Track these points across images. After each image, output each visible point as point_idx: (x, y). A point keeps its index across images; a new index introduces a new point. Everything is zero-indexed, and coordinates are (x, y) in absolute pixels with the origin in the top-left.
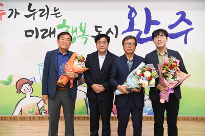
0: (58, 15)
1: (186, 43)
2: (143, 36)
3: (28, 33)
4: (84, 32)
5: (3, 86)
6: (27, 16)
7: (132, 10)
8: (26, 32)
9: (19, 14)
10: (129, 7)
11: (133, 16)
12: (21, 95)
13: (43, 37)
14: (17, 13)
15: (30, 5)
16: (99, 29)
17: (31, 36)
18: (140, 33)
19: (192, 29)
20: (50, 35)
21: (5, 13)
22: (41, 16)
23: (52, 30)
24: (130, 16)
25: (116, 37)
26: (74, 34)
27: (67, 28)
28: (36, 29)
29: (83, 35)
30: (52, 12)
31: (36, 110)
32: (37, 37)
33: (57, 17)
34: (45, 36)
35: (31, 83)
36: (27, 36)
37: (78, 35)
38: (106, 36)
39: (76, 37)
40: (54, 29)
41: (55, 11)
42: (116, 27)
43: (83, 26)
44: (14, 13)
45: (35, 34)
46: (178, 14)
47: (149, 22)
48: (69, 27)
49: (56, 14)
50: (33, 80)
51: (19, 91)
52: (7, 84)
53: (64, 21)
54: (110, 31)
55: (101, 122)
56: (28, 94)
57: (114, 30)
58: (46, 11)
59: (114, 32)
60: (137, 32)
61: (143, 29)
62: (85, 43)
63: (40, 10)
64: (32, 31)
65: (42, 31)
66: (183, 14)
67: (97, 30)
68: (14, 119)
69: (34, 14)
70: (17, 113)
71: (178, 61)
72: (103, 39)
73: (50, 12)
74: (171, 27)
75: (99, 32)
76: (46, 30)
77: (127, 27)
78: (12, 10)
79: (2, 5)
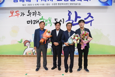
1: (91, 25)
2: (74, 23)
3: (28, 22)
4: (50, 21)
5: (19, 43)
6: (28, 15)
7: (70, 12)
8: (27, 21)
10: (68, 11)
11: (70, 15)
12: (26, 47)
13: (34, 24)
14: (24, 14)
15: (29, 11)
16: (56, 20)
18: (73, 21)
19: (93, 20)
20: (37, 23)
21: (19, 15)
22: (33, 15)
23: (37, 21)
24: (69, 15)
25: (63, 23)
26: (46, 22)
28: (31, 20)
29: (50, 22)
30: (37, 13)
31: (32, 53)
32: (32, 24)
35: (29, 42)
36: (28, 23)
37: (48, 23)
38: (59, 23)
41: (39, 13)
42: (63, 19)
43: (50, 19)
44: (23, 14)
45: (31, 22)
46: (88, 14)
47: (77, 17)
48: (44, 19)
49: (39, 14)
50: (30, 41)
51: (25, 45)
52: (20, 42)
53: (42, 17)
54: (61, 21)
55: (57, 58)
56: (29, 47)
57: (62, 20)
58: (35, 13)
59: (63, 21)
60: (72, 21)
61: (74, 20)
62: (51, 26)
63: (33, 13)
64: (30, 21)
65: (33, 21)
66: (90, 14)
67: (55, 21)
68: (24, 56)
69: (30, 14)
70: (24, 54)
71: (88, 33)
72: (58, 24)
73: (37, 14)
74: (85, 19)
75: (56, 21)
76: (35, 21)
77: (67, 19)
78: (22, 13)
79: (18, 11)
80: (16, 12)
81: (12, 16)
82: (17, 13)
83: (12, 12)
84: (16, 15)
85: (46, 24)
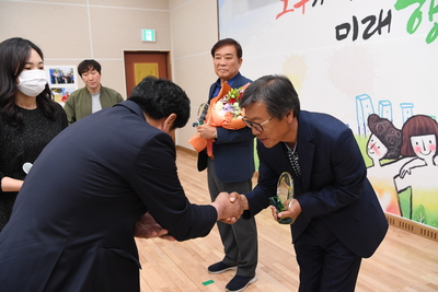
3: (341, 32)
8: (338, 28)
13: (366, 36)
17: (345, 36)
20: (379, 29)
23: (385, 16)
26: (436, 16)
27: (418, 5)
28: (354, 18)
32: (355, 38)
34: (370, 32)
36: (339, 37)
40: (390, 12)
45: (351, 32)
48: (422, 1)
64: (346, 26)
65: (364, 22)
76: (372, 18)
81: (285, 11)
84: (297, 6)
85: (431, 32)
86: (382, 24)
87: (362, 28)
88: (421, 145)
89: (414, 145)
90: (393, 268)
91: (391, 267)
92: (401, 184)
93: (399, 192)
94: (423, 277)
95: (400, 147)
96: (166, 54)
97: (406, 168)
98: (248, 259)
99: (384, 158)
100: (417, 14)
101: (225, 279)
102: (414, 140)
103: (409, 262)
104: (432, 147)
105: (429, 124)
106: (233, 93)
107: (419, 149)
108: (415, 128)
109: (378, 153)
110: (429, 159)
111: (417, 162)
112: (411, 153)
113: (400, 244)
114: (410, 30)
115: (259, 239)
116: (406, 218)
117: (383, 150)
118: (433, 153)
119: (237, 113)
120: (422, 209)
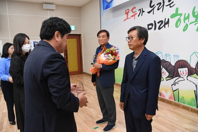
0: (171, 5)
3: (149, 27)
4: (197, 17)
6: (149, 12)
8: (148, 25)
9: (144, 12)
13: (160, 28)
15: (151, 2)
17: (151, 28)
20: (164, 26)
21: (136, 14)
22: (158, 9)
23: (167, 21)
26: (187, 21)
27: (179, 16)
28: (155, 21)
29: (196, 21)
32: (155, 29)
33: (170, 7)
34: (161, 27)
36: (149, 29)
37: (190, 22)
39: (188, 23)
40: (168, 19)
41: (169, 1)
43: (196, 10)
44: (142, 12)
45: (154, 27)
48: (181, 15)
49: (170, 4)
53: (177, 9)
58: (162, 4)
63: (157, 5)
64: (152, 24)
65: (158, 23)
69: (153, 9)
73: (165, 4)
76: (162, 22)
78: (140, 10)
79: (135, 8)
80: (132, 10)
81: (127, 19)
82: (133, 12)
83: (127, 11)
84: (132, 16)
85: (185, 27)
86: (165, 24)
87: (158, 25)
88: (182, 72)
89: (179, 72)
90: (172, 122)
91: (170, 121)
92: (175, 88)
93: (174, 91)
94: (183, 126)
95: (174, 73)
96: (80, 35)
97: (176, 81)
98: (112, 118)
99: (168, 77)
100: (179, 20)
101: (103, 127)
102: (179, 70)
103: (177, 119)
104: (186, 73)
105: (185, 63)
106: (108, 50)
107: (181, 74)
108: (179, 65)
109: (165, 75)
110: (185, 78)
111: (181, 79)
112: (178, 75)
113: (174, 112)
114: (177, 26)
115: (117, 110)
116: (177, 102)
117: (167, 74)
118: (187, 75)
119: (110, 58)
120: (183, 98)
